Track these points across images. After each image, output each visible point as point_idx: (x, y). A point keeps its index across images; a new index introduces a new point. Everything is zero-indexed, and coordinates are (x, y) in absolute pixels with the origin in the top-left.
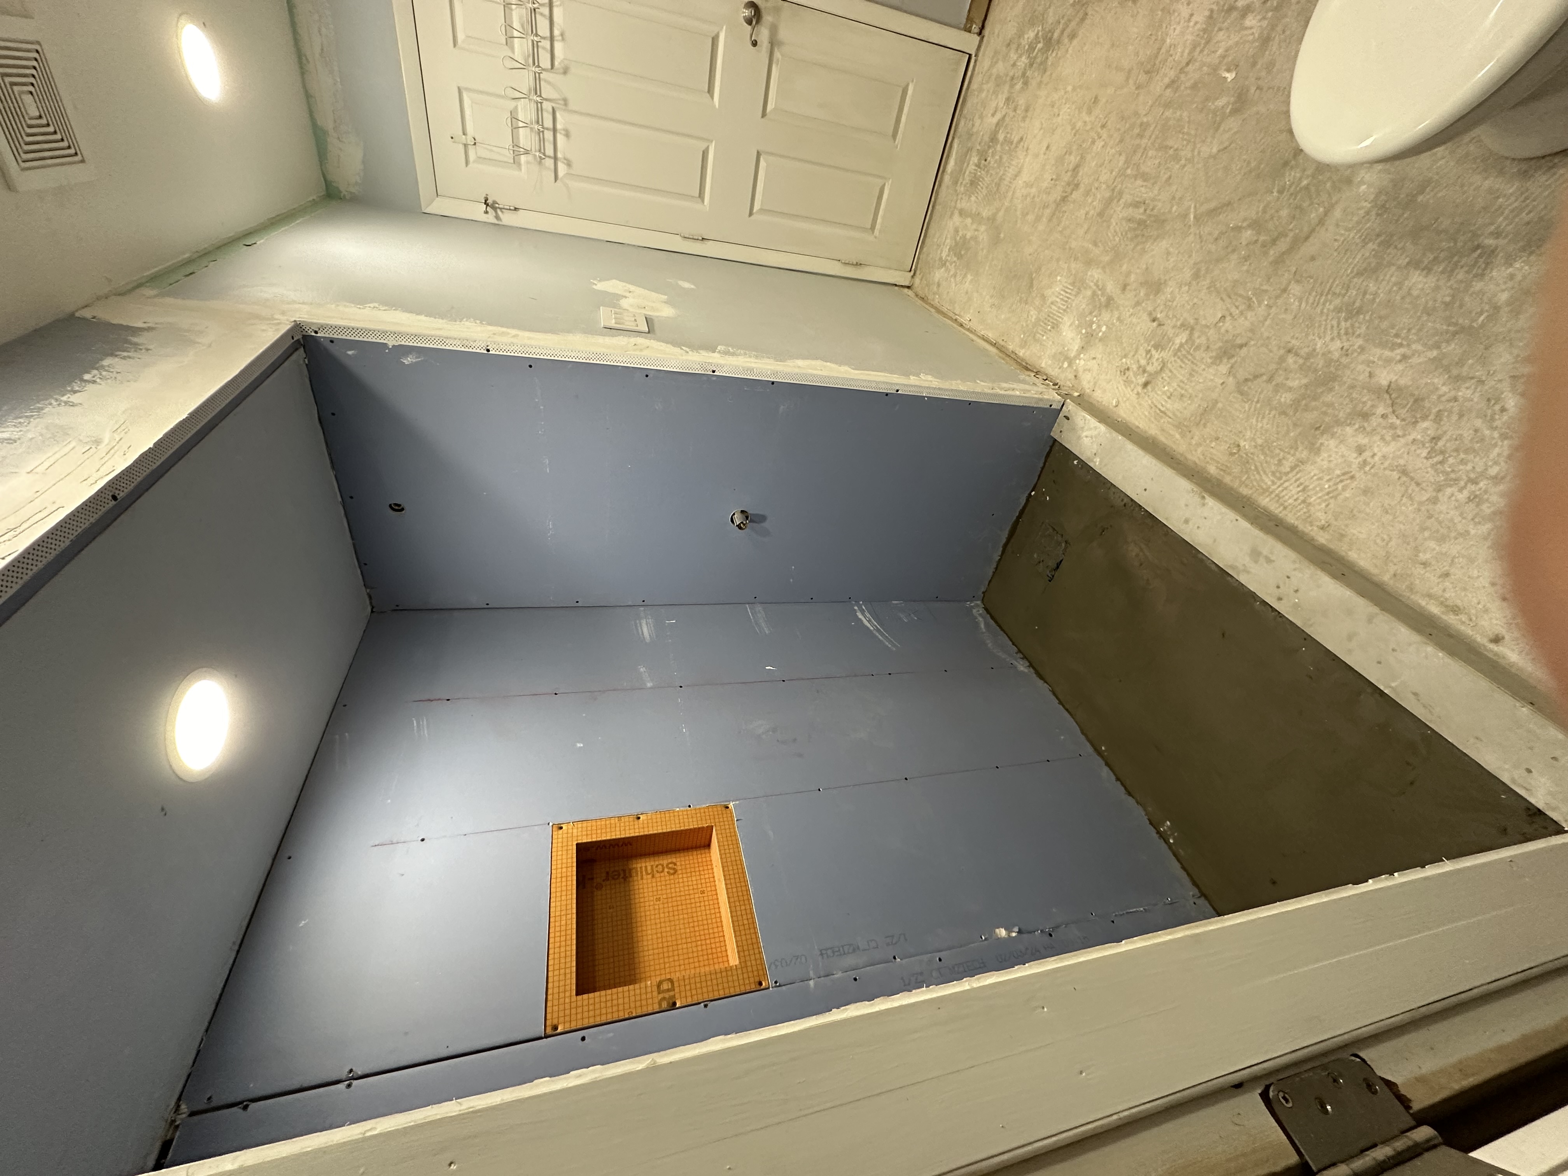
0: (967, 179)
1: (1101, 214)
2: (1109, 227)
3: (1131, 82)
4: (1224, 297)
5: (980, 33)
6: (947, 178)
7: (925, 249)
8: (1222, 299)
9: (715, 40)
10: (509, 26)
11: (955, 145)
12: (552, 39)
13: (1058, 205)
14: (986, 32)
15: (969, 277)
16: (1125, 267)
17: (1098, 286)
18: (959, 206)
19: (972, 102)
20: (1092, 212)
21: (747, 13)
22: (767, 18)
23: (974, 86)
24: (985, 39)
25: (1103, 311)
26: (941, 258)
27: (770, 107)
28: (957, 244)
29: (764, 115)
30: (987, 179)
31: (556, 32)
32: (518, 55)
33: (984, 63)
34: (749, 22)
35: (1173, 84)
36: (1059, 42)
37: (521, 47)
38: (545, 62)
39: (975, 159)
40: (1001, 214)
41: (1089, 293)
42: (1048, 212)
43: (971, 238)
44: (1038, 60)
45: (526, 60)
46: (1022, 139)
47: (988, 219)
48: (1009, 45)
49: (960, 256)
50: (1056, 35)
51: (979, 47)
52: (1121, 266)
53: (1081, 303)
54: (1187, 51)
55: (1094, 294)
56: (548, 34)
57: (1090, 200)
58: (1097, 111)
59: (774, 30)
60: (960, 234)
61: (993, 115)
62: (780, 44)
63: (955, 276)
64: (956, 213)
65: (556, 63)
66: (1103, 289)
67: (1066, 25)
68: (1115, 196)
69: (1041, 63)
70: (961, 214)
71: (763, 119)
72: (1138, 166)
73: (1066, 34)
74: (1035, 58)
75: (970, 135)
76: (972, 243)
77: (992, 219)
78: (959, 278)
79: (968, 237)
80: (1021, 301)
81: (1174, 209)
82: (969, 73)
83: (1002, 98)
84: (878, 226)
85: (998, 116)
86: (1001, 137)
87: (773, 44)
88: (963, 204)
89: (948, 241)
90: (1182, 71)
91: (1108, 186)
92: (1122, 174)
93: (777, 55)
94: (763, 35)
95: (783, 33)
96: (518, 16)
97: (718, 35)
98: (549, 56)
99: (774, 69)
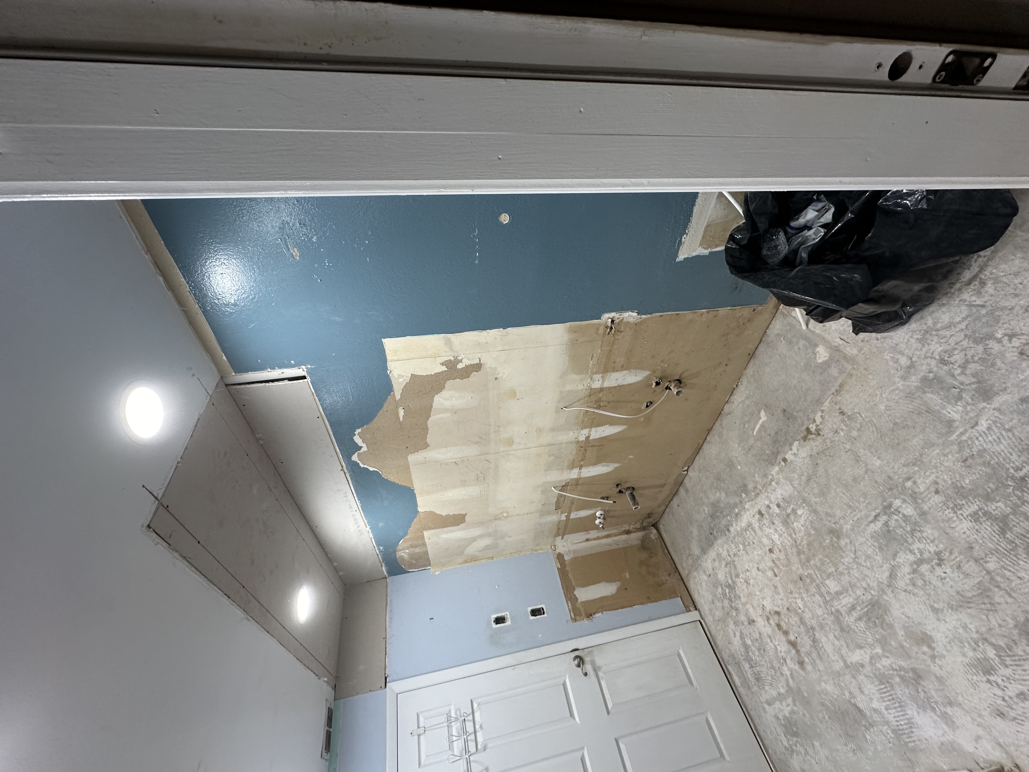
0: (752, 679)
1: (842, 630)
2: (854, 631)
3: (781, 567)
4: (966, 605)
5: (696, 609)
6: (741, 690)
7: (770, 751)
8: (969, 608)
9: (564, 685)
10: (450, 735)
11: (730, 668)
12: (475, 732)
13: (815, 647)
14: (699, 606)
15: (817, 744)
16: (893, 643)
17: (897, 670)
18: (763, 700)
19: (720, 641)
20: (836, 634)
21: (576, 662)
22: (587, 659)
23: (713, 632)
24: (701, 610)
25: (922, 683)
26: (785, 747)
27: (610, 706)
28: (785, 726)
29: (608, 713)
30: (764, 670)
31: (477, 727)
32: (456, 752)
33: (709, 619)
34: (579, 666)
35: (799, 553)
36: (734, 582)
37: (458, 746)
38: (472, 748)
39: (747, 666)
40: (791, 681)
41: (897, 679)
42: (814, 655)
43: (790, 713)
44: (732, 596)
45: (461, 753)
46: (760, 634)
47: (787, 691)
48: (713, 603)
49: (796, 734)
50: (730, 582)
51: (701, 615)
52: (891, 645)
53: (901, 691)
54: (789, 539)
55: (900, 676)
56: (473, 730)
57: (827, 628)
58: (780, 590)
59: (593, 663)
60: (781, 717)
61: (735, 636)
62: (600, 668)
63: (807, 752)
64: (766, 706)
65: (479, 747)
66: (901, 668)
67: (731, 575)
68: (837, 615)
69: (735, 596)
70: (769, 704)
71: (610, 715)
72: (828, 593)
73: (733, 578)
74: (730, 596)
75: (732, 656)
76: (794, 716)
77: (790, 689)
78: (810, 751)
79: (788, 715)
80: (867, 729)
81: (872, 592)
82: (706, 629)
83: (732, 626)
85: (738, 634)
86: (749, 642)
87: (596, 670)
88: (764, 697)
89: (778, 729)
90: (796, 546)
91: (828, 614)
92: (826, 602)
93: (601, 674)
94: (588, 667)
95: (599, 661)
96: (456, 728)
97: (565, 681)
98: (474, 743)
99: (603, 683)
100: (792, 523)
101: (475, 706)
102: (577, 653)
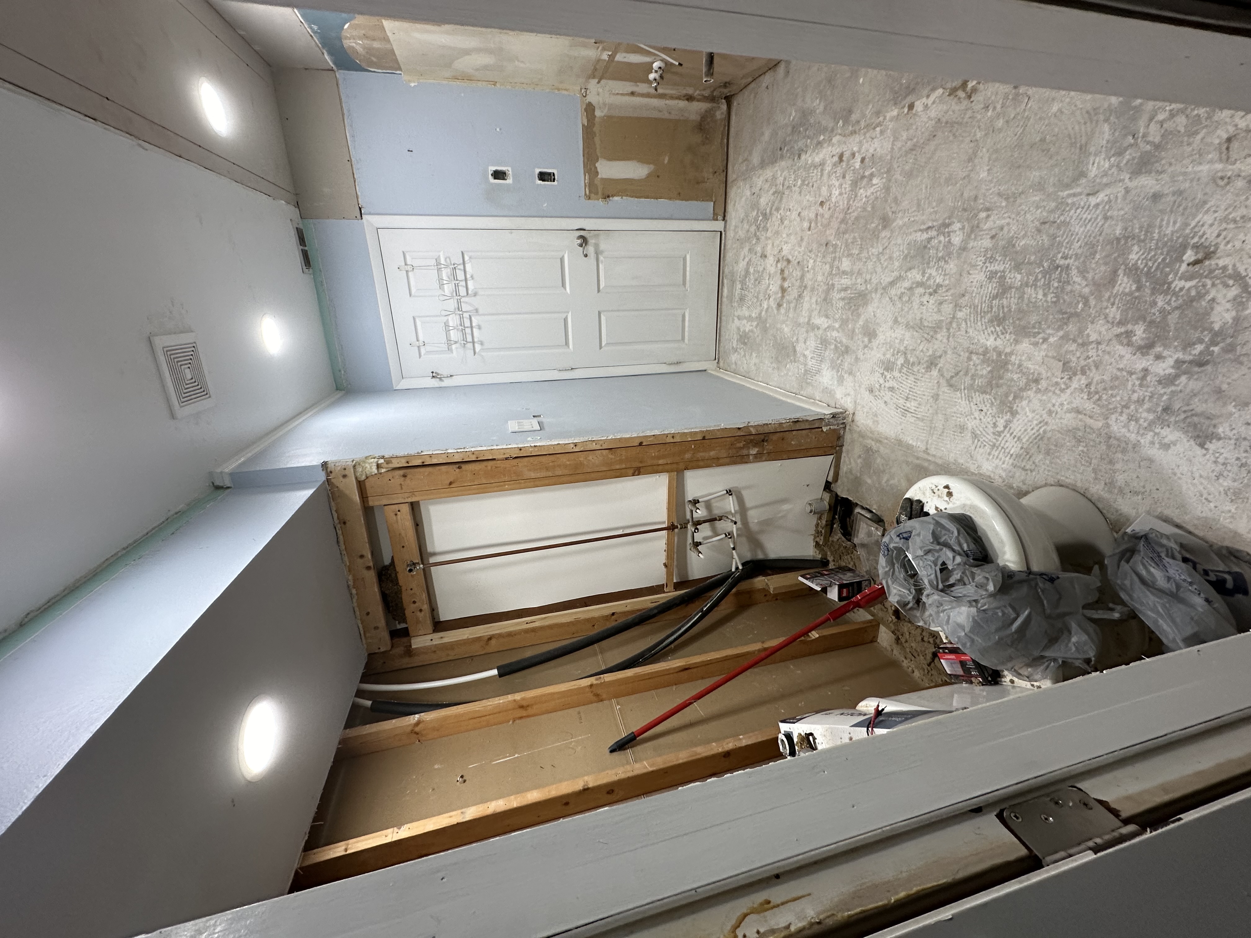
0: (737, 297)
1: (825, 300)
2: (832, 305)
3: (819, 225)
4: (917, 329)
5: (724, 219)
6: (724, 300)
7: (721, 344)
8: (917, 331)
9: (562, 260)
10: (440, 279)
11: (725, 281)
12: (466, 280)
13: (797, 300)
14: (727, 218)
15: (754, 355)
16: (850, 326)
17: (837, 341)
18: (736, 314)
19: (729, 256)
20: (819, 300)
21: (579, 241)
22: (591, 241)
23: (728, 247)
24: (728, 223)
25: (845, 356)
26: (733, 347)
27: (602, 285)
28: (741, 336)
29: (599, 291)
30: (750, 295)
31: (468, 276)
32: (447, 292)
33: (730, 234)
34: (581, 245)
35: (843, 221)
36: (771, 214)
37: (448, 289)
38: (463, 291)
39: (739, 286)
40: (763, 313)
41: (833, 347)
42: (792, 305)
43: (749, 331)
44: (762, 226)
45: (452, 293)
46: (764, 269)
47: (757, 318)
48: (742, 222)
49: (745, 344)
50: (768, 211)
51: (725, 227)
52: (848, 326)
53: (829, 354)
54: (846, 202)
55: (836, 346)
56: (463, 278)
57: (816, 293)
58: (804, 244)
59: (596, 246)
60: (742, 330)
61: (743, 260)
62: (602, 252)
63: (745, 356)
64: (736, 318)
65: (470, 292)
66: (841, 342)
67: (773, 205)
68: (830, 288)
69: (765, 226)
70: (739, 319)
71: (600, 294)
72: (838, 268)
73: (774, 208)
74: (760, 224)
75: (732, 273)
76: (751, 334)
77: (759, 317)
78: (747, 357)
79: (747, 331)
80: (791, 361)
81: (868, 286)
82: (723, 242)
83: (746, 250)
84: (686, 337)
85: (747, 260)
86: (751, 270)
87: (597, 253)
88: (738, 313)
89: (735, 335)
90: (846, 214)
91: (824, 283)
92: (830, 274)
93: (601, 258)
94: (590, 249)
95: (602, 246)
96: (445, 274)
97: (563, 256)
98: (465, 289)
99: (601, 266)
100: (860, 188)
101: (466, 258)
102: (582, 233)
